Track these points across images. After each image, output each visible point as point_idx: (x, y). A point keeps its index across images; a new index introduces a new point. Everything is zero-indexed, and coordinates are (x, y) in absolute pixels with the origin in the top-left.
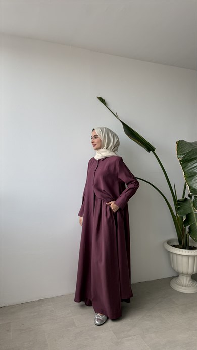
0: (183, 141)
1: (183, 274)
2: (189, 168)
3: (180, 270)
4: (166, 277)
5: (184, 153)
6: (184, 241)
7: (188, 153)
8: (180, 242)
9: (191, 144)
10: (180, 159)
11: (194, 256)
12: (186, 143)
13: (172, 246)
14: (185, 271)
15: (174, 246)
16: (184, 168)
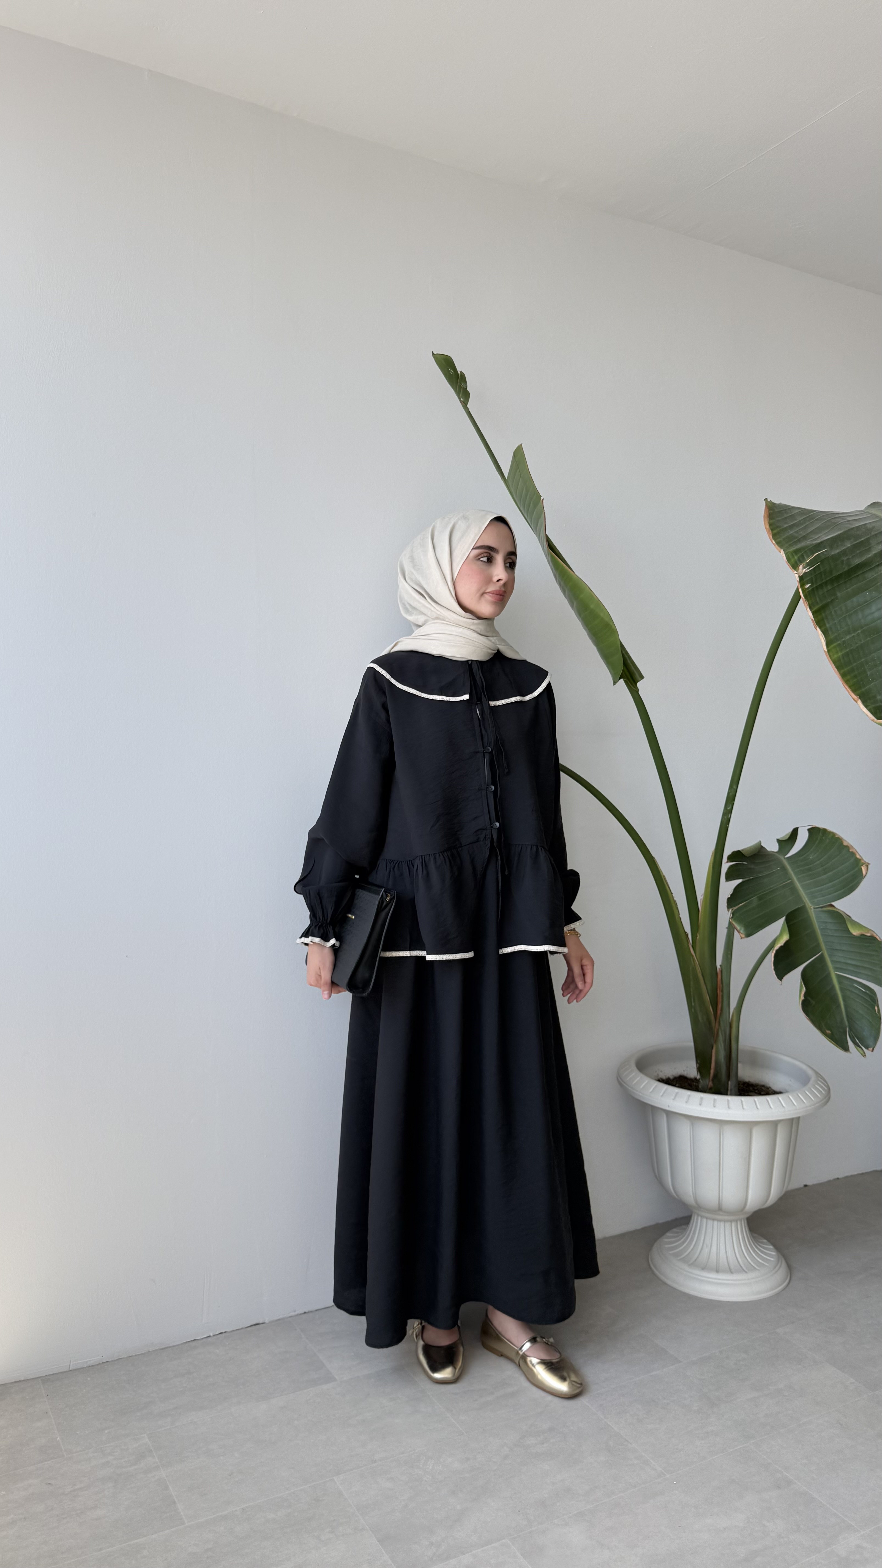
1: (717, 1210)
3: (708, 1195)
6: (717, 1052)
8: (703, 1059)
11: (772, 1125)
13: (661, 1080)
14: (731, 1197)
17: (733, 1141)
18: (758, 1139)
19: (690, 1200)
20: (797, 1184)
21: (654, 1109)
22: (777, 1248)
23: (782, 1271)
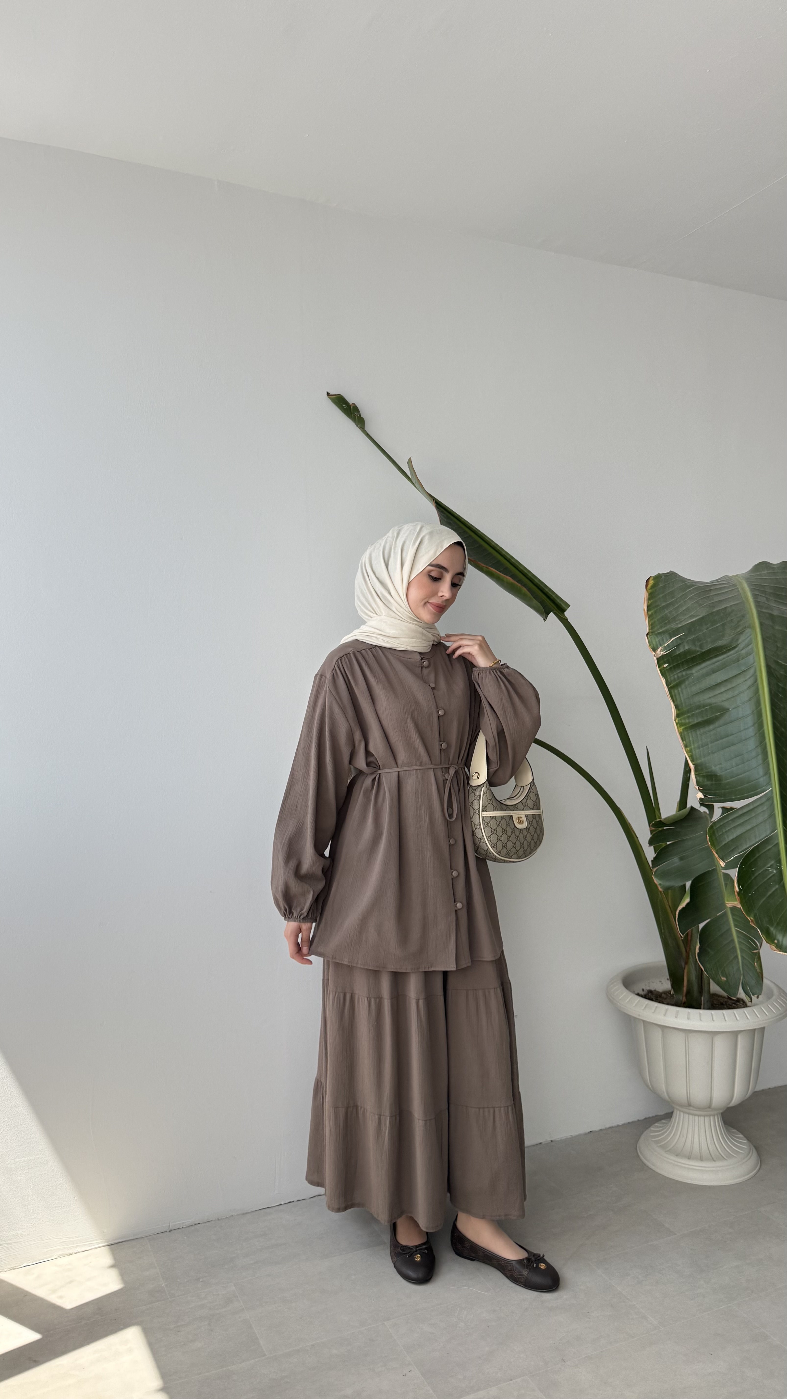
0: (671, 576)
1: (689, 1105)
2: (695, 689)
3: (679, 1091)
4: (621, 1123)
5: (674, 626)
6: (690, 974)
7: (690, 628)
8: (676, 978)
9: (705, 590)
10: (660, 652)
11: (735, 1034)
12: (686, 584)
13: (641, 995)
14: (699, 1094)
15: (652, 996)
16: (672, 687)
18: (721, 1046)
19: (669, 1097)
22: (749, 1140)
23: (754, 1160)
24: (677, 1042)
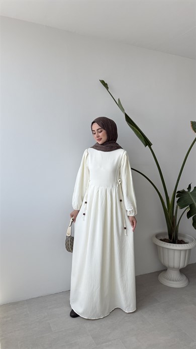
6: (174, 235)
8: (170, 235)
11: (186, 250)
13: (161, 240)
17: (177, 254)
18: (183, 254)
19: (167, 266)
20: (190, 263)
21: (160, 247)
22: (186, 276)
23: (187, 281)
24: (171, 253)
